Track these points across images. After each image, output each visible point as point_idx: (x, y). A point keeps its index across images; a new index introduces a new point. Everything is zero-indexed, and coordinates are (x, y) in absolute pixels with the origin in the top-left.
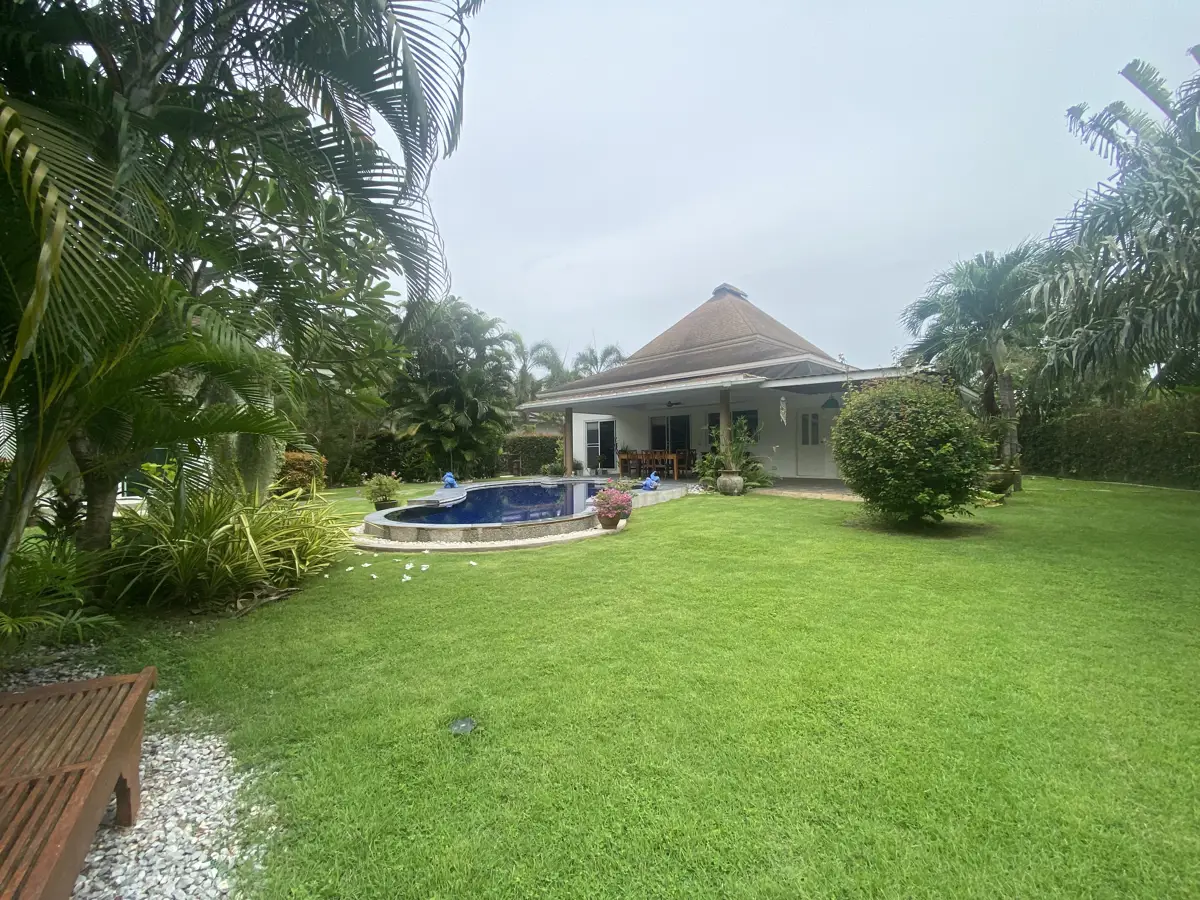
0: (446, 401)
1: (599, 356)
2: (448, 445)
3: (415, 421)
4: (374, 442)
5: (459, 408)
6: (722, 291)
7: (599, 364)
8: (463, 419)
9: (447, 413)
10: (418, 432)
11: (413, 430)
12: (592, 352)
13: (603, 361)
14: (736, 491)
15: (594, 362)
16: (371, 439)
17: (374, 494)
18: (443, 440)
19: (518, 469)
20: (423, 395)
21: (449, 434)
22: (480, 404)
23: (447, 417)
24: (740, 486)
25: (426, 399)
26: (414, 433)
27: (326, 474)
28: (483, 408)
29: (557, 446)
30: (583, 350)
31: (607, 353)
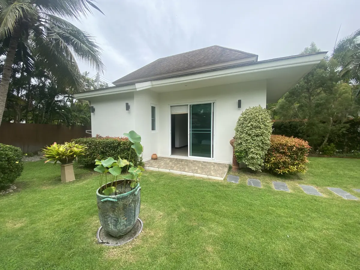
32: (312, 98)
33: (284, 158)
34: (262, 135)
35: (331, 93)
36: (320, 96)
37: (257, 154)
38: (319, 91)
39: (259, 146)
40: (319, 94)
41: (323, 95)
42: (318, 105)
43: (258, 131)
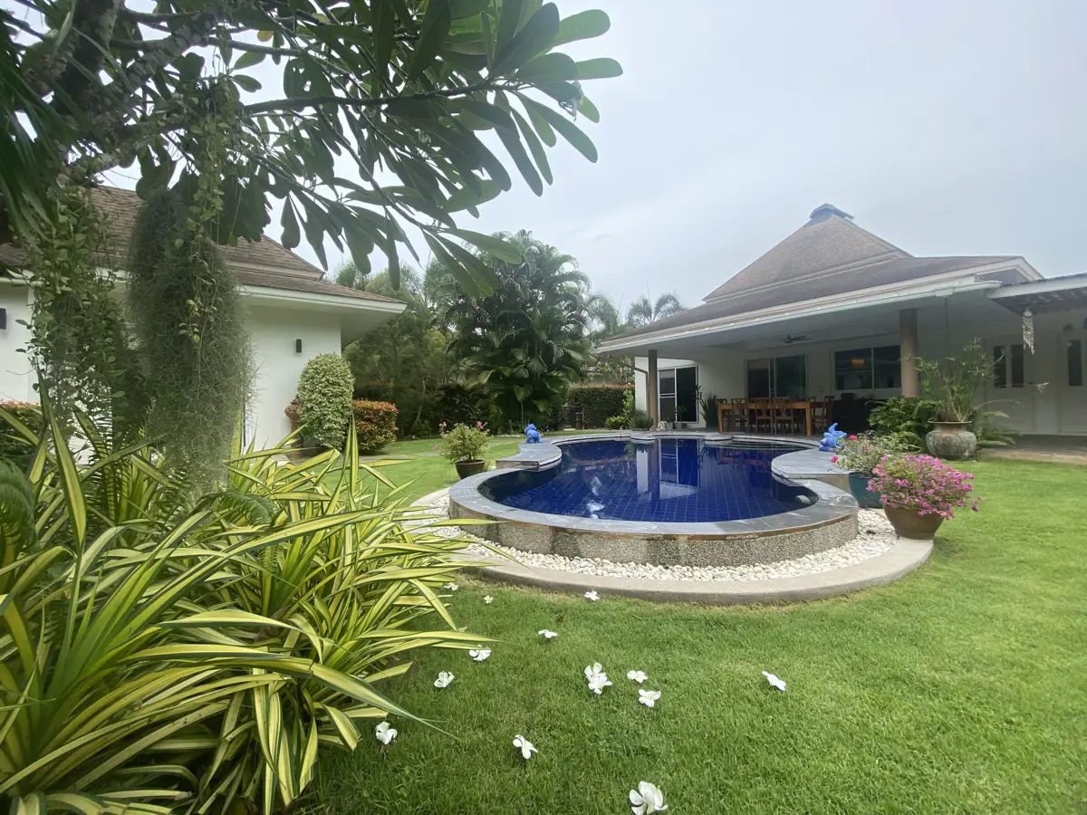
0: (519, 346)
1: (653, 305)
2: (521, 395)
3: (485, 368)
4: (442, 393)
5: (531, 354)
6: (823, 212)
7: (653, 315)
8: (536, 365)
9: (520, 357)
10: (489, 379)
11: (484, 378)
12: (645, 302)
13: (657, 310)
14: (967, 454)
15: (647, 313)
16: (441, 389)
17: (456, 452)
18: (516, 388)
19: (581, 422)
20: (495, 339)
21: (522, 382)
22: (555, 348)
23: (520, 363)
24: (973, 446)
25: (497, 344)
26: (485, 381)
27: (396, 425)
28: (558, 352)
29: (625, 398)
30: (637, 300)
31: (662, 302)
32: (397, 348)
33: (370, 427)
34: (341, 396)
35: (421, 345)
36: (408, 347)
37: (335, 423)
38: (405, 338)
39: (338, 411)
40: (406, 343)
41: (411, 346)
42: (405, 361)
43: (337, 390)
